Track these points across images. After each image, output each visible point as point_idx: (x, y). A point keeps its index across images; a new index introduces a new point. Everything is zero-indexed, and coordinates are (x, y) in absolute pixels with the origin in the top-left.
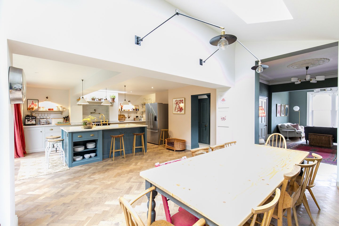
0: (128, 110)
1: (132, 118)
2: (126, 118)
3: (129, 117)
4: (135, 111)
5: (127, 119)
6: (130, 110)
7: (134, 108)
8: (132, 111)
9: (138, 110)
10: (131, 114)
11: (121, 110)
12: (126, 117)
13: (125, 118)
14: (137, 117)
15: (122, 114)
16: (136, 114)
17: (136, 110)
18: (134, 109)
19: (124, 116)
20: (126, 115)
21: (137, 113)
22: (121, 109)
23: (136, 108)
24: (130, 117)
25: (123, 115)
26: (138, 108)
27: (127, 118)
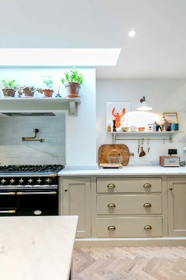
0: (137, 130)
1: (153, 155)
2: (133, 155)
3: (142, 154)
4: (164, 131)
5: (135, 159)
6: (147, 130)
7: (161, 122)
8: (152, 131)
9: (177, 127)
10: (150, 142)
11: (112, 129)
12: (131, 151)
13: (129, 154)
14: (173, 152)
15: (118, 142)
16: (167, 143)
17: (169, 129)
18: (158, 127)
19: (124, 148)
20: (133, 147)
21: (171, 139)
22: (114, 127)
23: (166, 123)
24: (146, 152)
25: (120, 147)
26: (173, 120)
27: (137, 155)
